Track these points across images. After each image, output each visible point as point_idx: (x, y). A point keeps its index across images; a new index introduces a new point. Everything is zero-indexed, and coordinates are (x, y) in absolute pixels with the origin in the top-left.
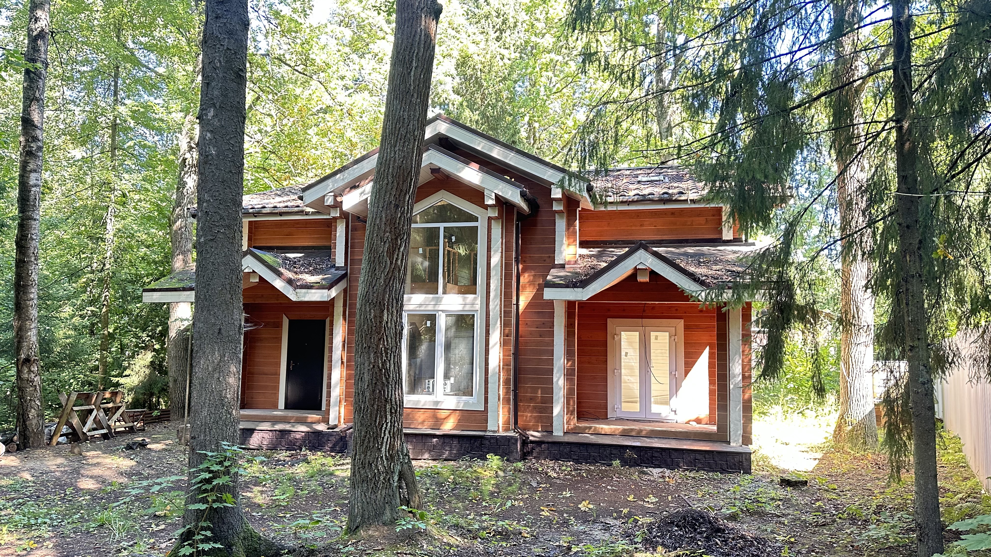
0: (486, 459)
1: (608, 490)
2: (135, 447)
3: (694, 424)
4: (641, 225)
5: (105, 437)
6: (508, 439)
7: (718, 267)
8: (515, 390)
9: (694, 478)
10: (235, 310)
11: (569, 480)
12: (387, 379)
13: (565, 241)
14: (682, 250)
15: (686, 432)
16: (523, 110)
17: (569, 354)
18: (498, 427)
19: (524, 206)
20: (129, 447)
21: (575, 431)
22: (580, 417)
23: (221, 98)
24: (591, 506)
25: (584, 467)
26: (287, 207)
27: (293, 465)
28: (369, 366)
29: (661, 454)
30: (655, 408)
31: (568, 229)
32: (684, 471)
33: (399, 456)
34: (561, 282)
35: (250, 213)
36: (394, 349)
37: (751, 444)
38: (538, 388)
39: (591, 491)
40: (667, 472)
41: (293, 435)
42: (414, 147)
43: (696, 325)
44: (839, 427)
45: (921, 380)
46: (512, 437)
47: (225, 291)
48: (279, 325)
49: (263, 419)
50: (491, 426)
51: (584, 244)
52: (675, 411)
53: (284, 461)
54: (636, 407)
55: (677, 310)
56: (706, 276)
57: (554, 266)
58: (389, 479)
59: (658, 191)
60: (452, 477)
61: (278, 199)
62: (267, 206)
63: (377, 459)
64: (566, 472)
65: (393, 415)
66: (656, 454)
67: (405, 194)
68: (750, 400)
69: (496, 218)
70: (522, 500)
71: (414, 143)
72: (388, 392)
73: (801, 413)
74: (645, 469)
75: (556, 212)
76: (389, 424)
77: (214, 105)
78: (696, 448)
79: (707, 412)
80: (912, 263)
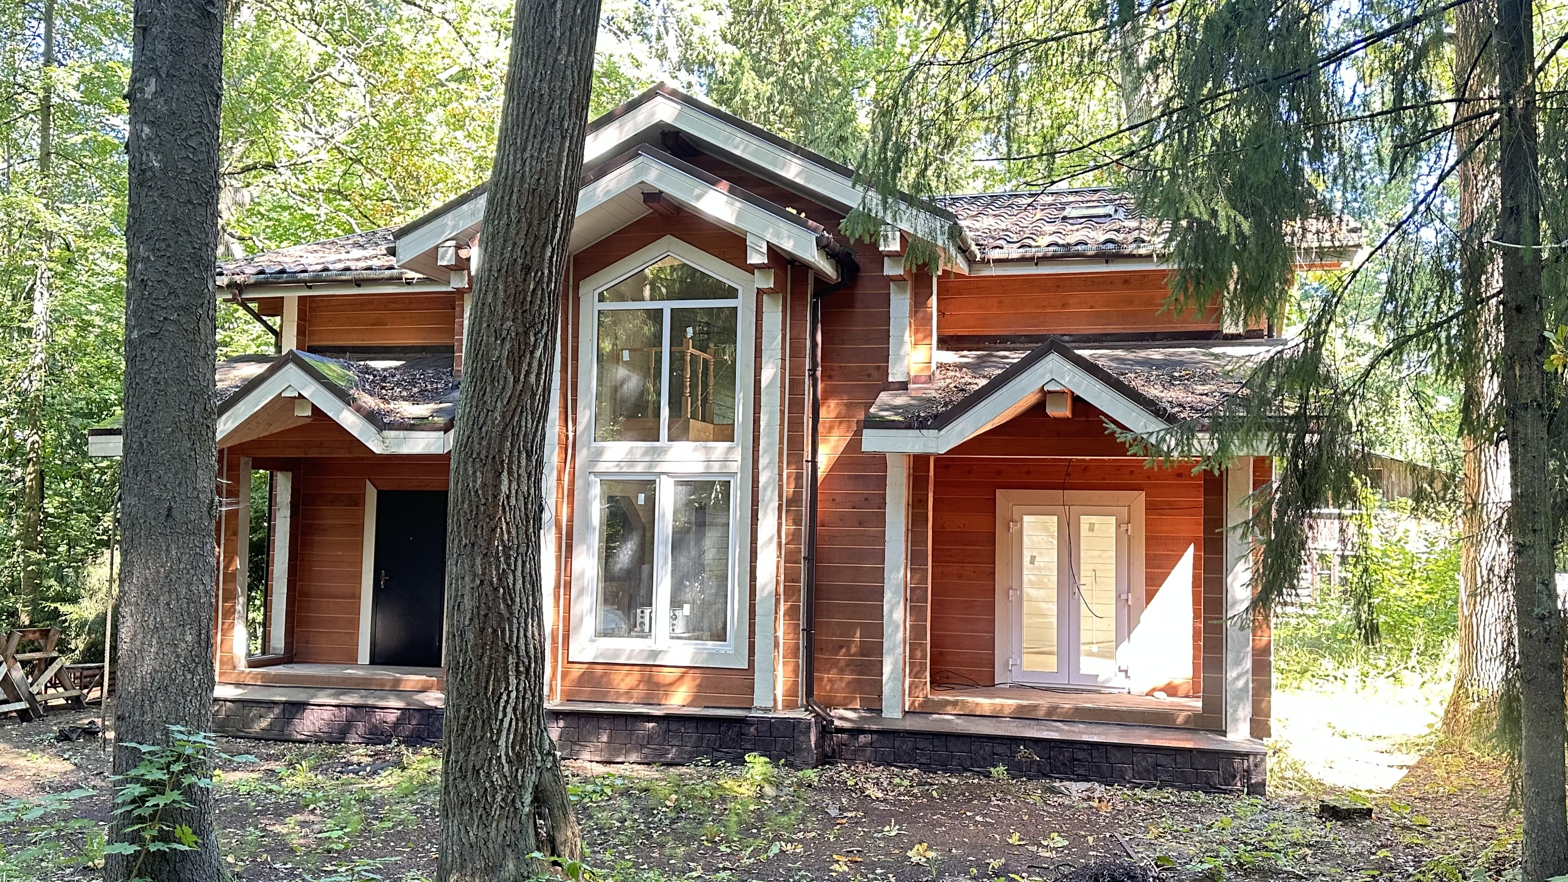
0: (743, 762)
1: (976, 823)
2: (74, 736)
3: (1162, 695)
4: (1064, 306)
5: (23, 715)
6: (792, 725)
7: (1206, 388)
8: (808, 630)
9: (1150, 801)
10: (199, 472)
11: (906, 803)
12: (509, 607)
13: (908, 337)
14: (1143, 354)
15: (1143, 713)
16: (862, 74)
17: (915, 558)
18: (775, 700)
19: (827, 267)
20: (64, 737)
21: (925, 710)
22: (937, 682)
23: (170, 58)
24: (931, 854)
25: (941, 778)
26: (370, 268)
27: (375, 773)
28: (473, 581)
29: (1091, 754)
30: (1088, 665)
31: (916, 313)
32: (1132, 788)
33: (533, 755)
34: (896, 418)
35: (299, 281)
36: (523, 549)
37: (1269, 736)
38: (855, 625)
39: (941, 825)
40: (1099, 790)
41: (379, 715)
42: (561, 150)
43: (1169, 503)
44: (1455, 703)
45: (1537, 610)
46: (798, 721)
47: (179, 435)
48: (358, 501)
49: (320, 684)
50: (761, 699)
51: (945, 343)
52: (1126, 672)
53: (359, 764)
54: (1050, 664)
55: (1132, 473)
56: (1180, 405)
57: (888, 387)
58: (513, 800)
59: (1097, 236)
60: (674, 797)
61: (356, 253)
62: (331, 267)
63: (490, 760)
64: (902, 789)
65: (523, 677)
66: (1080, 755)
67: (544, 246)
68: (1266, 651)
69: (771, 292)
70: (800, 841)
71: (562, 144)
72: (511, 631)
73: (1393, 676)
74: (1057, 784)
75: (891, 279)
76: (513, 695)
77: (156, 71)
78: (1158, 743)
79: (1190, 674)
80: (1524, 381)
